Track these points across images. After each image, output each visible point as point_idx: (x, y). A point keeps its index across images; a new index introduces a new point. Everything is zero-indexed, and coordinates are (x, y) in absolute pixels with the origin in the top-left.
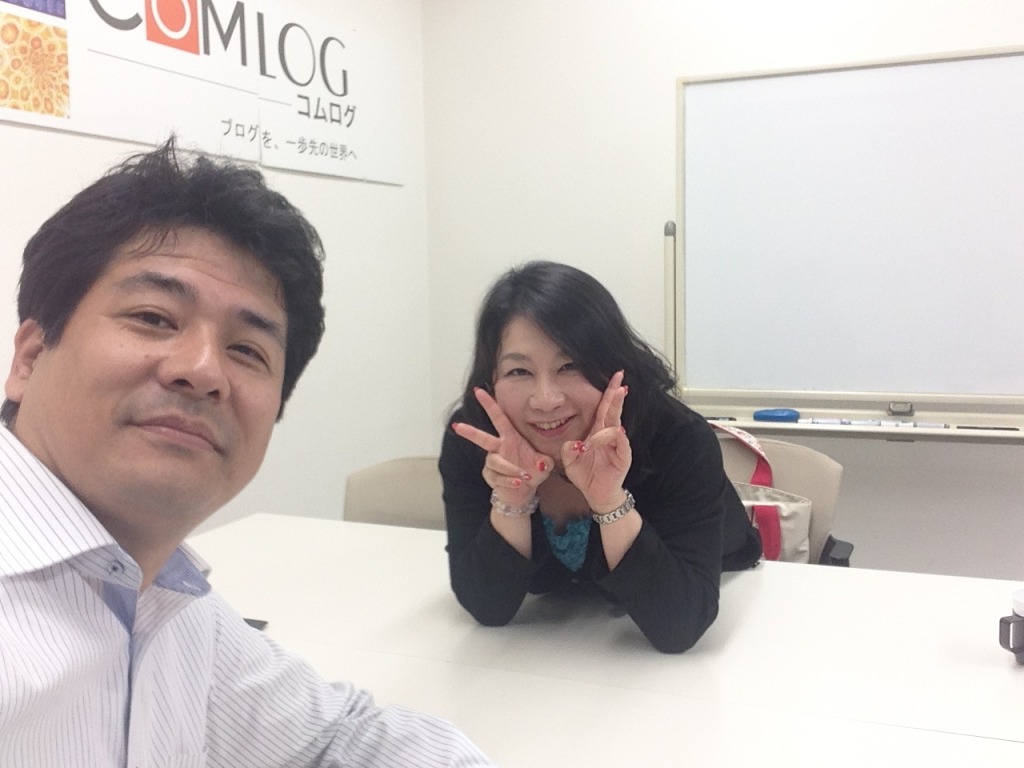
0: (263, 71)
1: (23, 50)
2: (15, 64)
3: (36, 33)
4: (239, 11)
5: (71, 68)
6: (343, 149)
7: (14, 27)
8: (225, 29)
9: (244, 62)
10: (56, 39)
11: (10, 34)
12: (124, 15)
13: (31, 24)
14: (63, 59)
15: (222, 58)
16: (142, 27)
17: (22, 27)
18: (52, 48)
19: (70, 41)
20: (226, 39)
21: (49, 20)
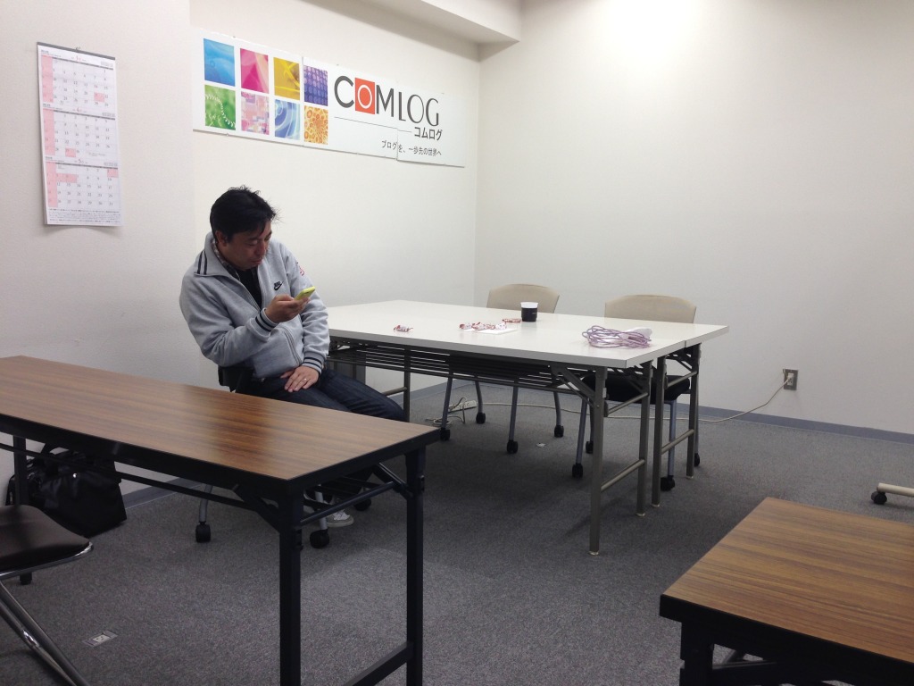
0: (400, 118)
1: (314, 120)
2: (311, 125)
3: (318, 113)
4: (392, 92)
5: (329, 125)
6: (435, 151)
7: (311, 111)
8: (385, 101)
9: (393, 115)
10: (324, 114)
11: (310, 114)
12: (346, 101)
13: (317, 109)
14: (326, 122)
15: (384, 114)
16: (354, 105)
17: (313, 111)
18: (323, 118)
19: (329, 115)
20: (385, 106)
21: (322, 107)
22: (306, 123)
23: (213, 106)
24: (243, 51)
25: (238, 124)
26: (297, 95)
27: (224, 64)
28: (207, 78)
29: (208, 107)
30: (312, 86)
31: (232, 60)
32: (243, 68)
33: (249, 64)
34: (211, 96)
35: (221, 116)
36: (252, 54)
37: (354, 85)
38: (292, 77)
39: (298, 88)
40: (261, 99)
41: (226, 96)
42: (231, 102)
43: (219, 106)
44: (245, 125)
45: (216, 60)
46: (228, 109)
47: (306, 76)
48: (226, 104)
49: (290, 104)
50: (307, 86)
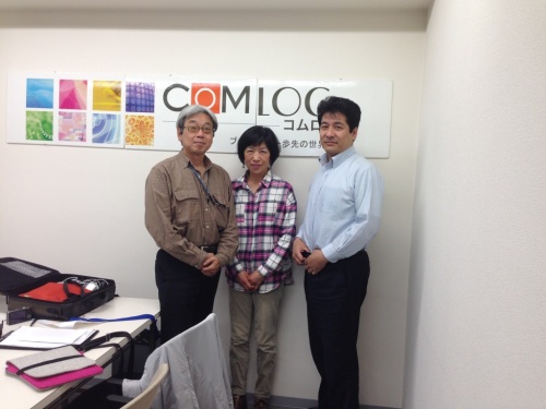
0: (261, 113)
1: (136, 126)
2: (133, 131)
3: (142, 119)
4: (246, 90)
7: (133, 119)
9: (247, 111)
10: (149, 120)
11: (132, 122)
12: (180, 105)
13: (140, 117)
15: (234, 112)
17: (136, 118)
18: (147, 123)
19: (155, 119)
20: (236, 105)
21: (147, 114)
22: (127, 129)
23: (33, 126)
24: (62, 82)
25: (55, 136)
26: (118, 108)
27: (44, 94)
28: (28, 106)
29: (28, 126)
30: (136, 98)
31: (52, 90)
32: (61, 94)
33: (67, 89)
34: (31, 118)
35: (40, 132)
36: (71, 82)
37: (190, 91)
38: (112, 93)
39: (118, 102)
40: (78, 115)
41: (45, 117)
42: (49, 120)
43: (38, 125)
44: (61, 136)
45: (36, 92)
46: (46, 126)
47: (129, 90)
48: (44, 122)
49: (109, 116)
50: (129, 98)
